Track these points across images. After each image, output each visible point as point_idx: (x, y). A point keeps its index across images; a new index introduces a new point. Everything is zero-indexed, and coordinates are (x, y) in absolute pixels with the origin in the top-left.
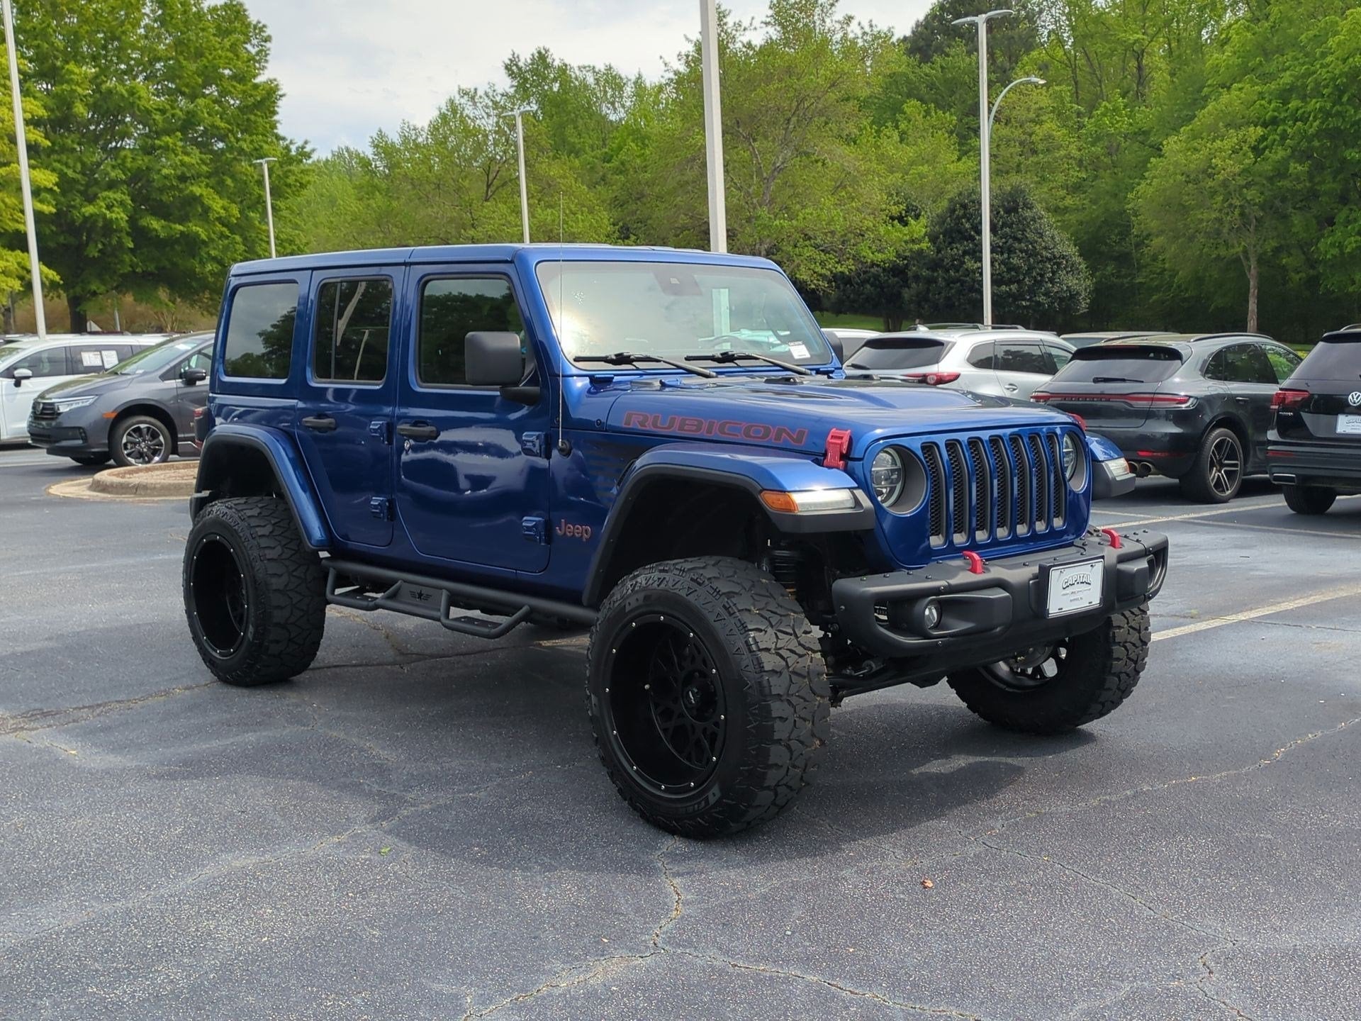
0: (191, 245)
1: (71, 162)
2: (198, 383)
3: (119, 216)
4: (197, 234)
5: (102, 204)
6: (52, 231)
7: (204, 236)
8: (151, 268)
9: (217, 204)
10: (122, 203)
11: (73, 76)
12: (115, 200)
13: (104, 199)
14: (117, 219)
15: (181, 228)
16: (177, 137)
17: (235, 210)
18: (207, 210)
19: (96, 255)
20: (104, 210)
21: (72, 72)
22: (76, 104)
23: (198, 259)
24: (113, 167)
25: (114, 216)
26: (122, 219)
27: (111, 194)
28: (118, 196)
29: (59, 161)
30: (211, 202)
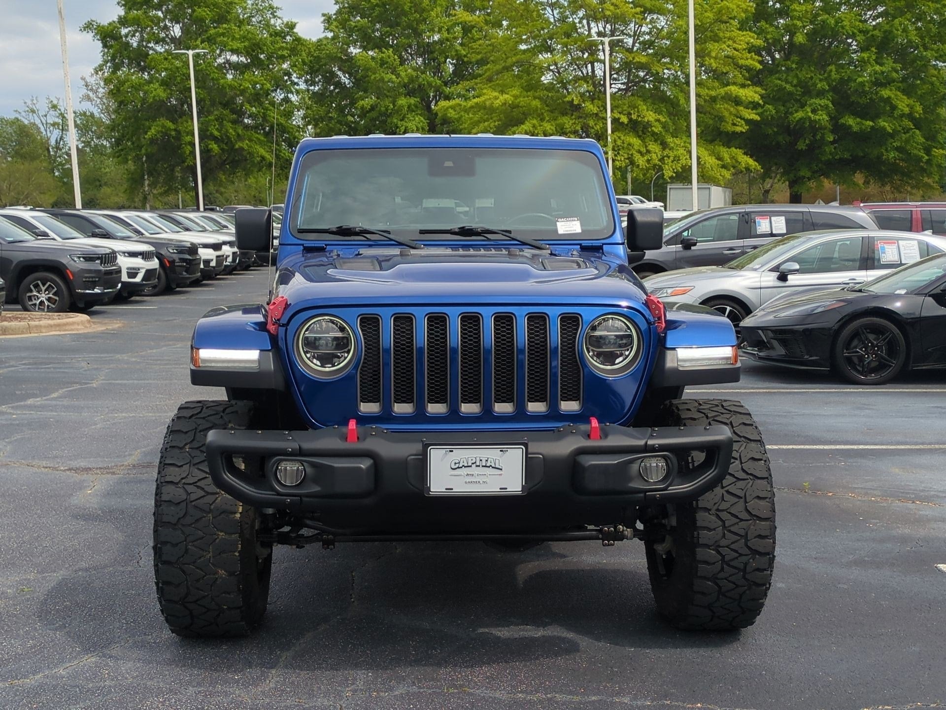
0: (879, 137)
1: (790, 78)
2: (693, 248)
3: (822, 117)
4: (884, 129)
5: (809, 110)
6: (774, 131)
7: (889, 130)
8: (847, 155)
9: (903, 104)
10: (827, 107)
11: (795, 13)
12: (820, 105)
13: (810, 105)
14: (819, 120)
15: (871, 123)
16: (873, 51)
17: (919, 108)
18: (894, 108)
19: (804, 148)
20: (810, 114)
21: (795, 10)
22: (797, 34)
23: (884, 147)
24: (821, 80)
25: (817, 117)
26: (823, 119)
27: (818, 101)
28: (823, 102)
29: (780, 79)
30: (898, 102)
